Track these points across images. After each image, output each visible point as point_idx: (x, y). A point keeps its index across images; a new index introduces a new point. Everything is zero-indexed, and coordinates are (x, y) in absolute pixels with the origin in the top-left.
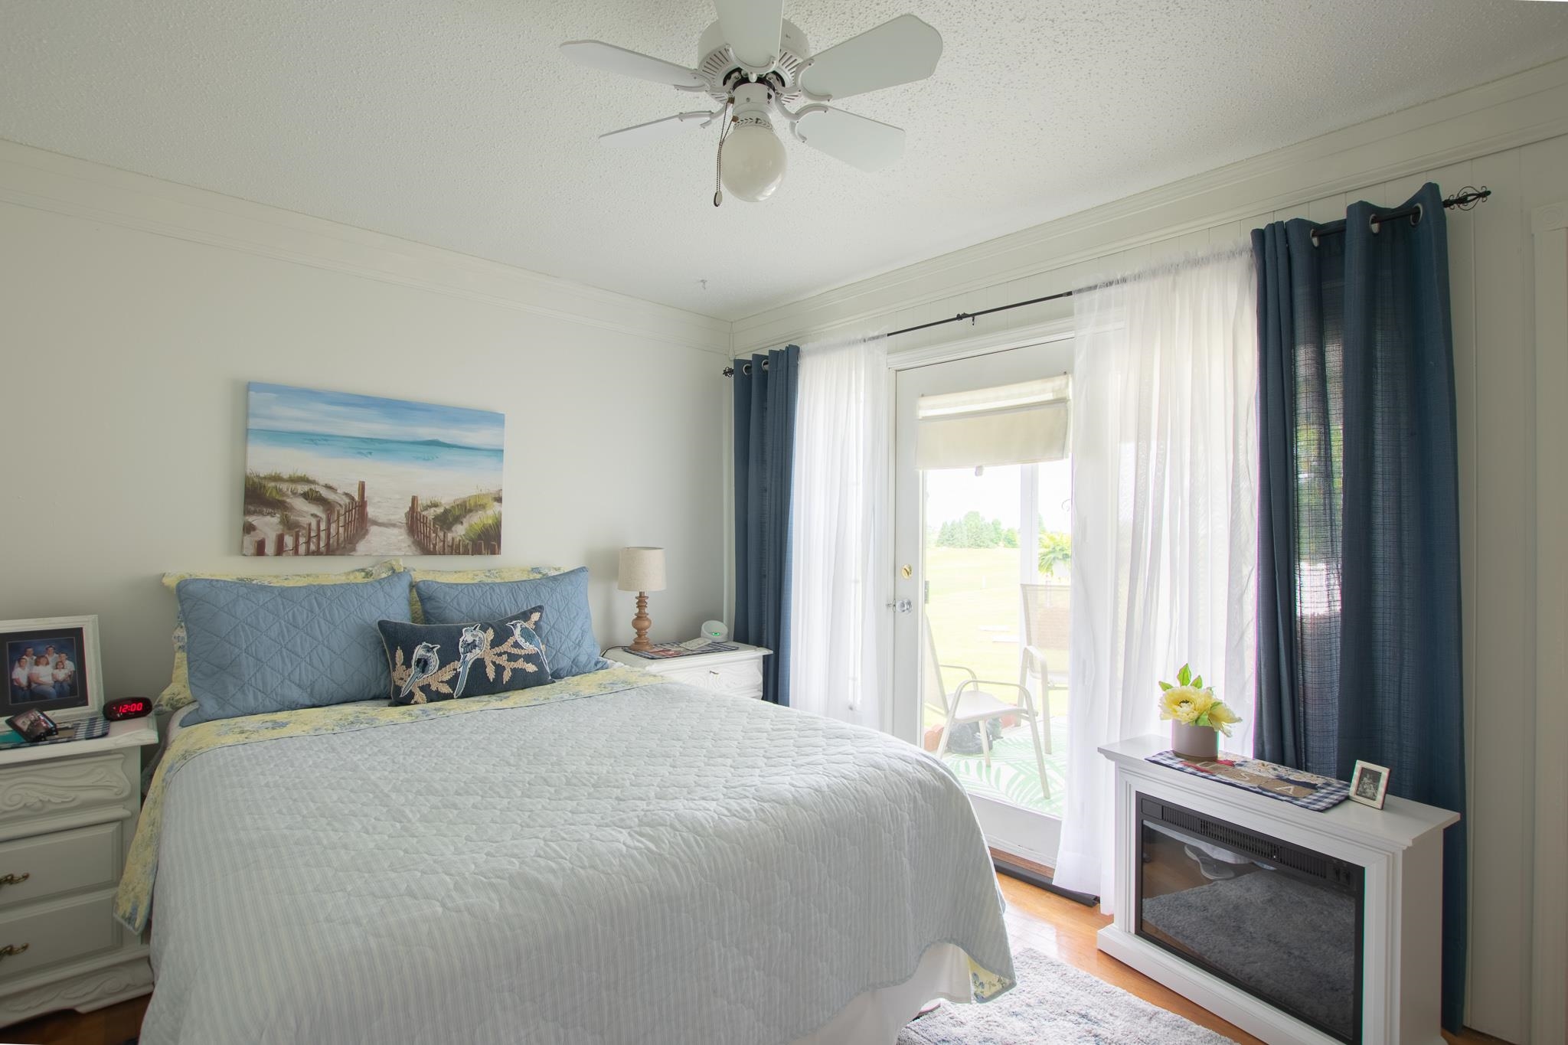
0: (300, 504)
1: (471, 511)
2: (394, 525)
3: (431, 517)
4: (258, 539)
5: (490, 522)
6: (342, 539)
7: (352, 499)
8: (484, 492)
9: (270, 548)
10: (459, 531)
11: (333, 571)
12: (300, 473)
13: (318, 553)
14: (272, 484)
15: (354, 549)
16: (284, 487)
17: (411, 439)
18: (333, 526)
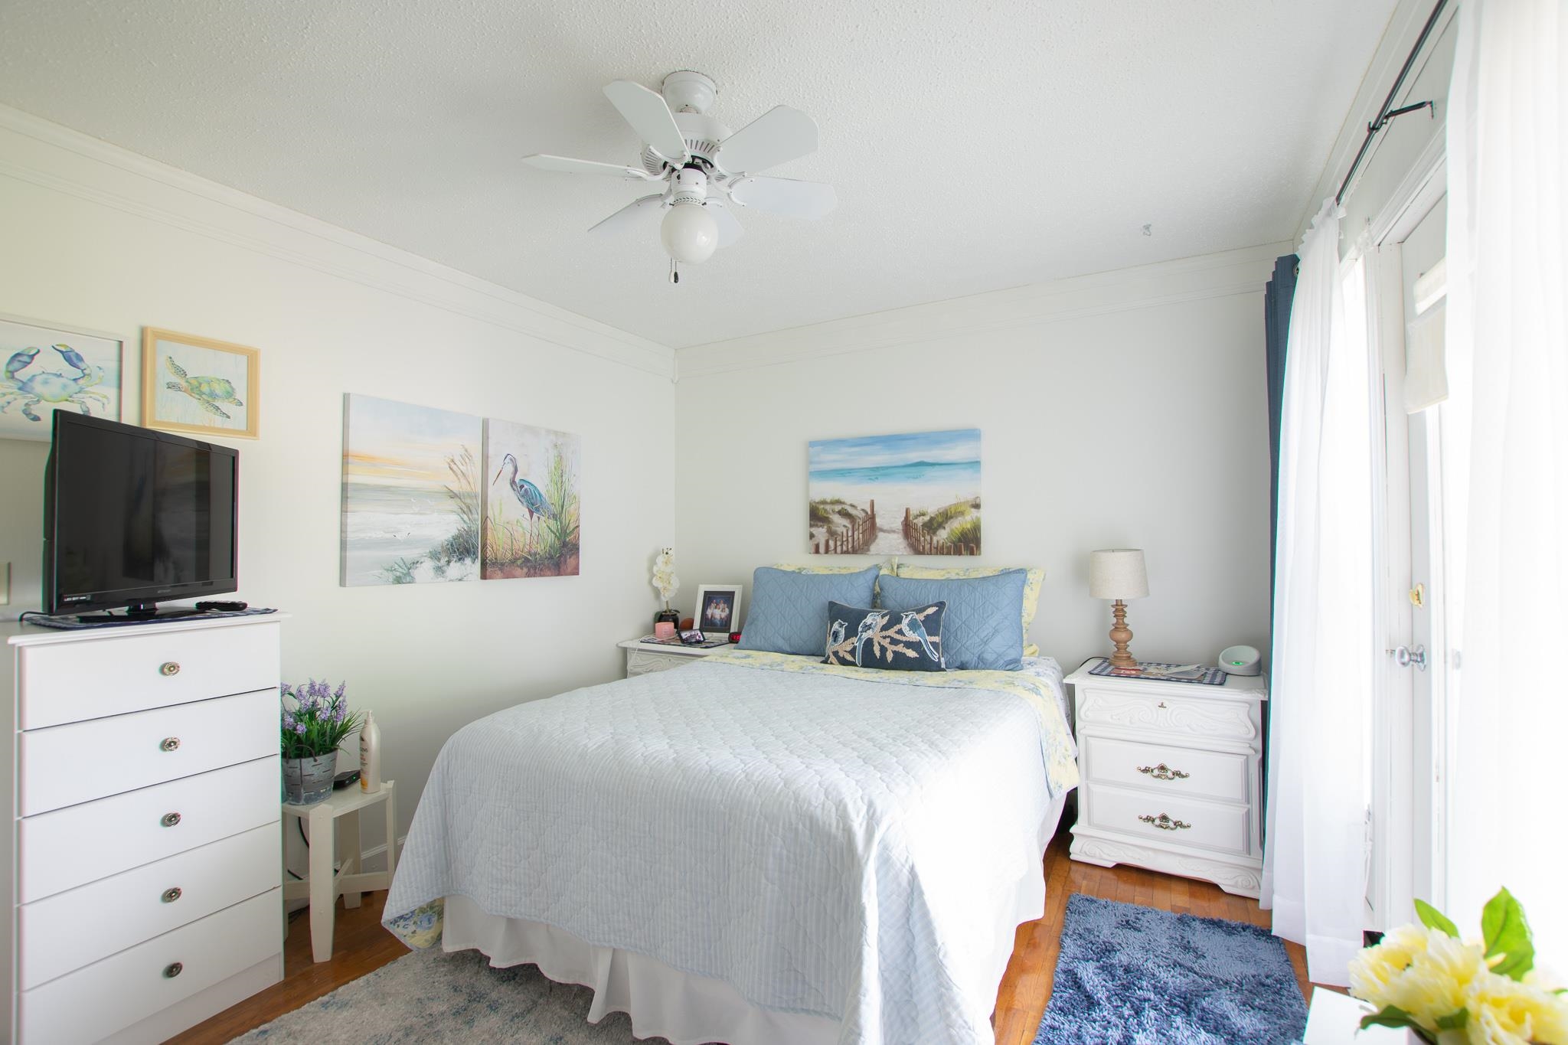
0: (837, 519)
1: (951, 517)
2: (894, 532)
3: (920, 524)
4: (816, 543)
5: (969, 526)
6: (861, 542)
7: (867, 513)
8: (962, 500)
9: (822, 549)
10: (943, 536)
11: (857, 564)
12: (836, 498)
13: (847, 552)
14: (822, 506)
15: (868, 550)
16: (828, 507)
17: (902, 464)
18: (856, 533)
